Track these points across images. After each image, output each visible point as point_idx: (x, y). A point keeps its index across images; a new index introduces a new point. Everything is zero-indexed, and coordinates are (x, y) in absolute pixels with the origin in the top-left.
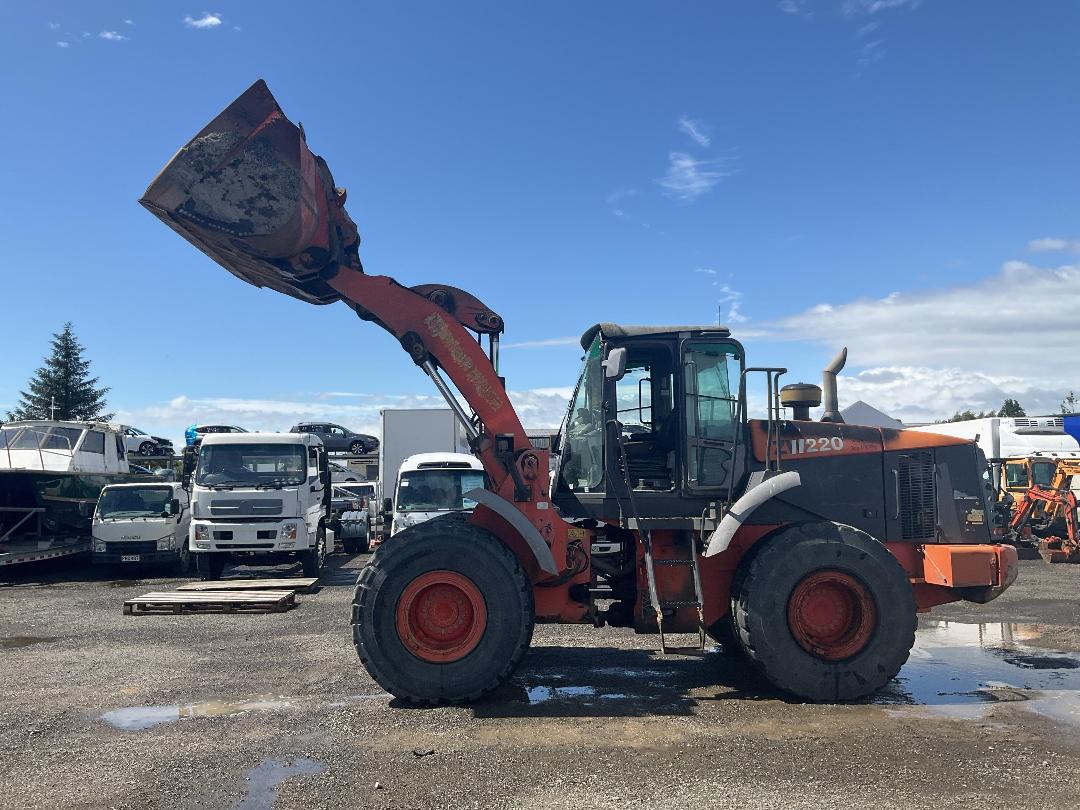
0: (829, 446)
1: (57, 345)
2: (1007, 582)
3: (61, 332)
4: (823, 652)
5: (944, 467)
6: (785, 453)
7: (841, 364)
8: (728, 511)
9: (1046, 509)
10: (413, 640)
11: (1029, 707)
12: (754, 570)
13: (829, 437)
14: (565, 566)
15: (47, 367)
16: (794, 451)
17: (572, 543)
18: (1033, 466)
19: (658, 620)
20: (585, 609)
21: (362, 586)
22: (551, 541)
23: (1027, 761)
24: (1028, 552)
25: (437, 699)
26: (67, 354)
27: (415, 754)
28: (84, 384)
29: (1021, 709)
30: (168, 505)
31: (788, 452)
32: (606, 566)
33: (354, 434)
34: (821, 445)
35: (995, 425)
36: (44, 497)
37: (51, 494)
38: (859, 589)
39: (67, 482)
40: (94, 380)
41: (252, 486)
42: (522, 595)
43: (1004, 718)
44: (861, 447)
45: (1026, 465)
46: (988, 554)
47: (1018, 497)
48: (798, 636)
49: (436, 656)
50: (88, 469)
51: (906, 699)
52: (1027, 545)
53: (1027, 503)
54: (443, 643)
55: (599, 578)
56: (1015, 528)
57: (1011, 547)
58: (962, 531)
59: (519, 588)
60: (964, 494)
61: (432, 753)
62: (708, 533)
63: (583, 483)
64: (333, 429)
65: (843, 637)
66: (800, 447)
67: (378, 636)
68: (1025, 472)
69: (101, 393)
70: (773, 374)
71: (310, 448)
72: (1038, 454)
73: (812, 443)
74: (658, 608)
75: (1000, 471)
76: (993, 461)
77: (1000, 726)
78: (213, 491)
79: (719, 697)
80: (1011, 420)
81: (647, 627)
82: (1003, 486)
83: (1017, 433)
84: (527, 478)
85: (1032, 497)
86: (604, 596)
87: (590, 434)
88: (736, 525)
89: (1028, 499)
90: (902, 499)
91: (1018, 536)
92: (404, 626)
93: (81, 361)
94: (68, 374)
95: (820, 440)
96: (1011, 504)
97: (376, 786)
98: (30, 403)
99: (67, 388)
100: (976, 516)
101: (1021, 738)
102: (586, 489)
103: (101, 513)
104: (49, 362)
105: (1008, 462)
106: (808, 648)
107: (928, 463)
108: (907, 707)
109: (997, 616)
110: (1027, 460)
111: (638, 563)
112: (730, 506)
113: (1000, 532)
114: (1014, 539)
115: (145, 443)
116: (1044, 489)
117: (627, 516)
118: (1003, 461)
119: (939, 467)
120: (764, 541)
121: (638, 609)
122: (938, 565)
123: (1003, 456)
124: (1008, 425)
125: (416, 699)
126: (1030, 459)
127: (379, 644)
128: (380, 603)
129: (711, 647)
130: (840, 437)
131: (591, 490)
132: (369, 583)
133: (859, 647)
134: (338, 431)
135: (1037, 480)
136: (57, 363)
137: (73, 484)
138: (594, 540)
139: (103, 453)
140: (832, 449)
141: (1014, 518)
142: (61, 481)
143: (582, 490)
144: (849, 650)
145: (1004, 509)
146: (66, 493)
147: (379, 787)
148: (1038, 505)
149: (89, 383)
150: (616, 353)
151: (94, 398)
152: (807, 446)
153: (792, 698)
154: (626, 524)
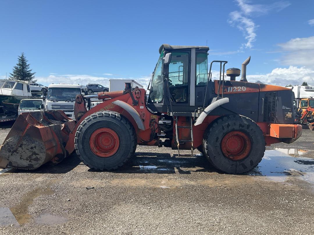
0: (241, 89)
1: (20, 60)
2: (298, 137)
3: (21, 56)
4: (232, 158)
5: (280, 98)
6: (226, 91)
7: (248, 62)
8: (203, 111)
9: (312, 114)
10: (95, 150)
11: (301, 178)
12: (211, 130)
13: (241, 87)
14: (149, 127)
15: (17, 66)
16: (229, 91)
17: (152, 120)
18: (310, 101)
19: (178, 145)
20: (156, 141)
21: (78, 132)
22: (144, 119)
23: (298, 198)
24: (306, 127)
25: (103, 169)
26: (23, 63)
27: (87, 188)
28: (28, 71)
29: (298, 179)
30: (40, 106)
31: (227, 91)
32: (164, 128)
33: (105, 88)
34: (238, 89)
35: (299, 88)
36: (3, 103)
37: (6, 102)
38: (246, 137)
39: (11, 98)
40: (31, 70)
41: (64, 101)
42: (132, 137)
43: (292, 182)
44: (252, 90)
45: (307, 100)
46: (292, 128)
47: (304, 110)
48: (224, 152)
49: (102, 155)
50: (17, 95)
51: (259, 174)
52: (306, 125)
53: (306, 112)
54: (106, 151)
55: (162, 132)
56: (302, 119)
57: (300, 125)
58: (284, 119)
59: (131, 134)
60: (285, 107)
61: (93, 188)
62: (196, 118)
63: (156, 100)
64: (99, 86)
65: (239, 153)
66: (230, 90)
67: (83, 148)
68: (307, 103)
69: (33, 74)
70: (223, 64)
71: (82, 89)
72: (311, 97)
73: (235, 88)
74: (178, 142)
75: (299, 102)
76: (297, 99)
77: (290, 185)
78: (52, 102)
79: (197, 171)
80: (304, 87)
81: (175, 148)
82: (299, 107)
83: (306, 91)
84: (137, 97)
85: (308, 110)
86: (163, 137)
87: (159, 83)
88: (206, 115)
89: (307, 111)
90: (265, 108)
91: (303, 122)
92: (92, 145)
93: (27, 64)
94: (23, 68)
95: (238, 88)
96: (301, 112)
97: (68, 200)
98: (13, 77)
99: (23, 72)
100: (289, 115)
101: (297, 189)
102: (157, 103)
103: (21, 108)
104: (17, 65)
105: (302, 99)
106: (227, 156)
107: (275, 96)
108: (260, 177)
109: (293, 146)
110: (308, 99)
111: (173, 127)
112: (204, 109)
113: (297, 120)
114: (301, 123)
115: (43, 89)
116: (312, 108)
117: (170, 111)
118: (300, 99)
119: (278, 97)
120: (216, 121)
121: (173, 142)
122: (274, 131)
123: (300, 97)
124: (303, 88)
125: (96, 169)
126: (309, 99)
127: (84, 151)
128: (84, 138)
129: (199, 154)
130: (245, 86)
131: (159, 103)
132: (80, 131)
133: (244, 156)
134: (100, 87)
135: (311, 105)
136: (20, 65)
137: (13, 99)
138: (160, 119)
139: (23, 90)
140: (242, 91)
141: (302, 116)
142: (9, 98)
143: (156, 102)
144: (241, 157)
145: (299, 113)
146: (11, 101)
147: (69, 201)
148: (310, 113)
149: (29, 71)
150: (168, 55)
151: (31, 76)
152: (233, 90)
153: (221, 172)
154: (170, 114)
